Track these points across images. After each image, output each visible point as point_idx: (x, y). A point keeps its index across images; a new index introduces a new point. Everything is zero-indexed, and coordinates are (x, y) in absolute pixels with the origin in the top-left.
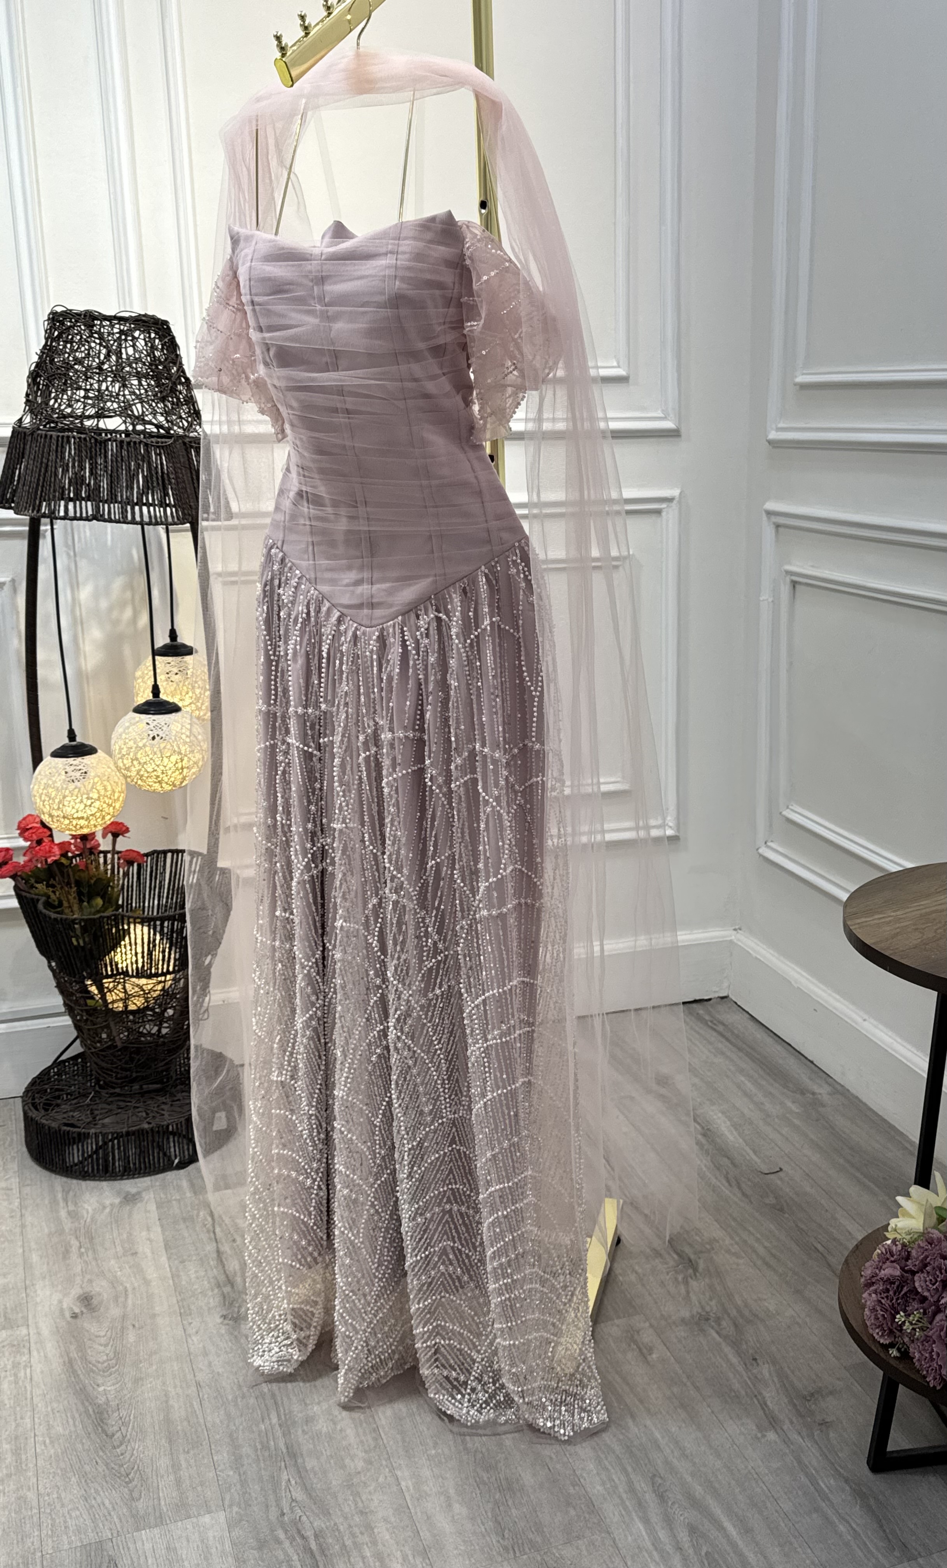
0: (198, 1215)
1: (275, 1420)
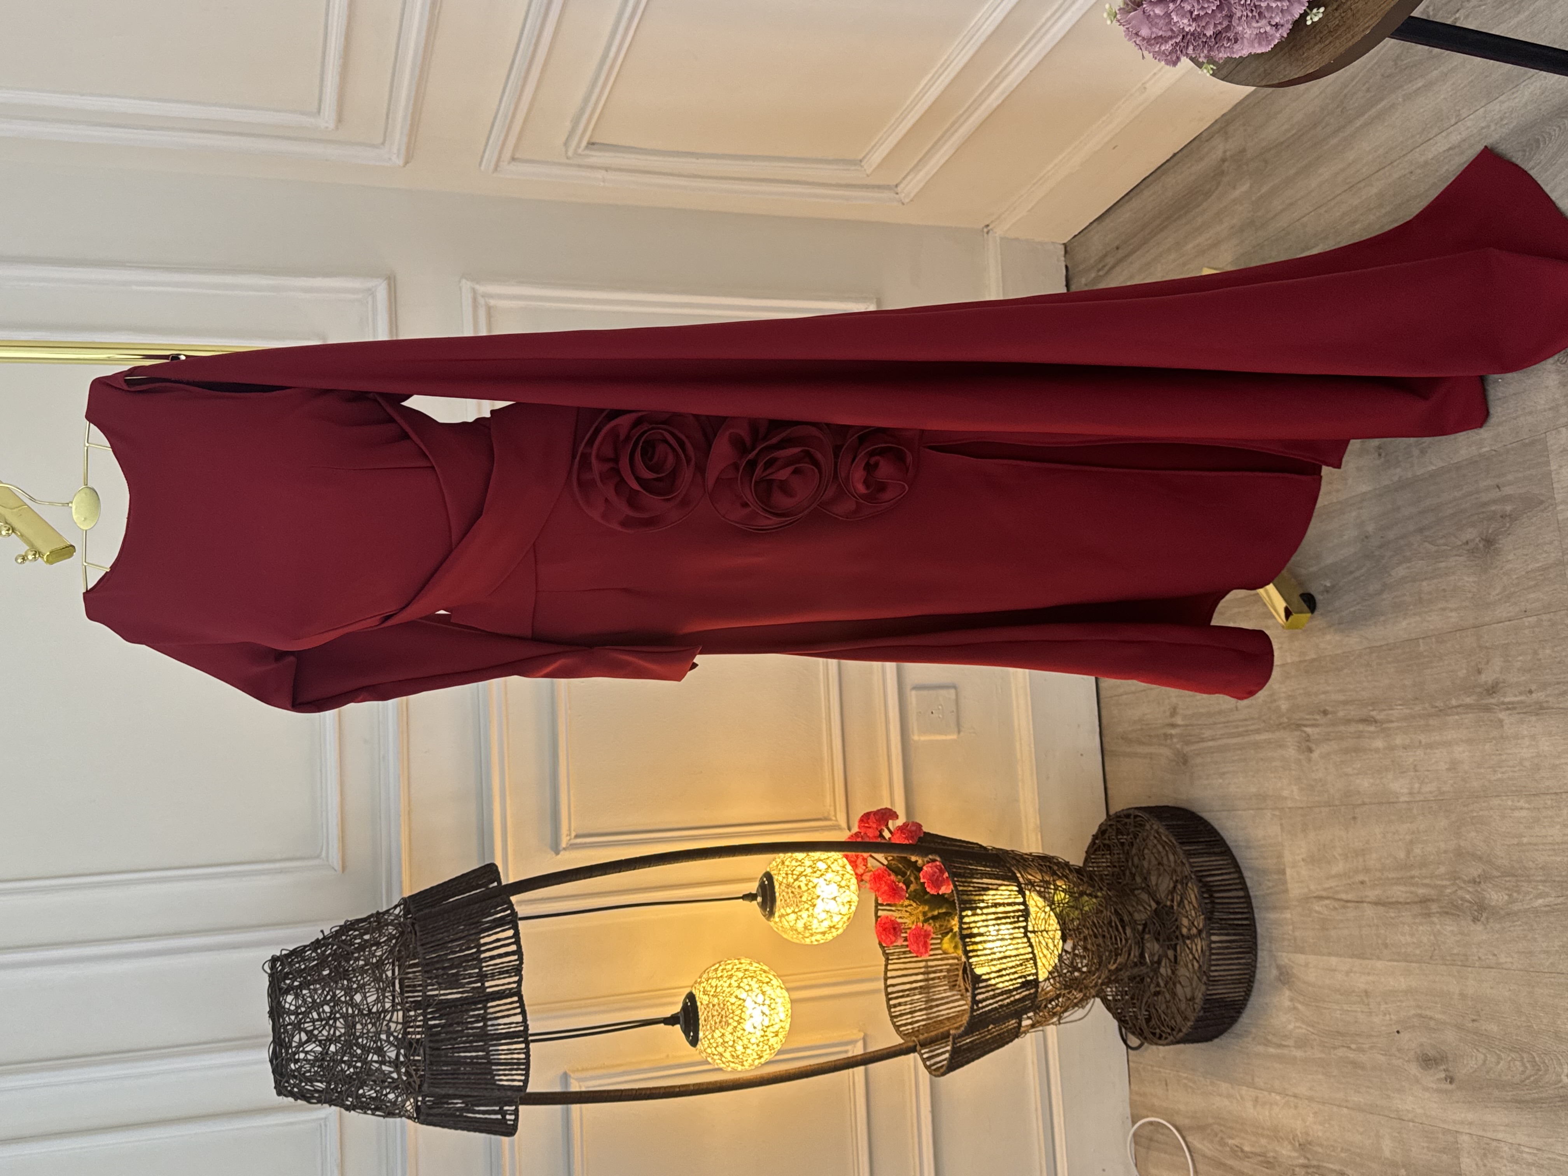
0: (1319, 912)
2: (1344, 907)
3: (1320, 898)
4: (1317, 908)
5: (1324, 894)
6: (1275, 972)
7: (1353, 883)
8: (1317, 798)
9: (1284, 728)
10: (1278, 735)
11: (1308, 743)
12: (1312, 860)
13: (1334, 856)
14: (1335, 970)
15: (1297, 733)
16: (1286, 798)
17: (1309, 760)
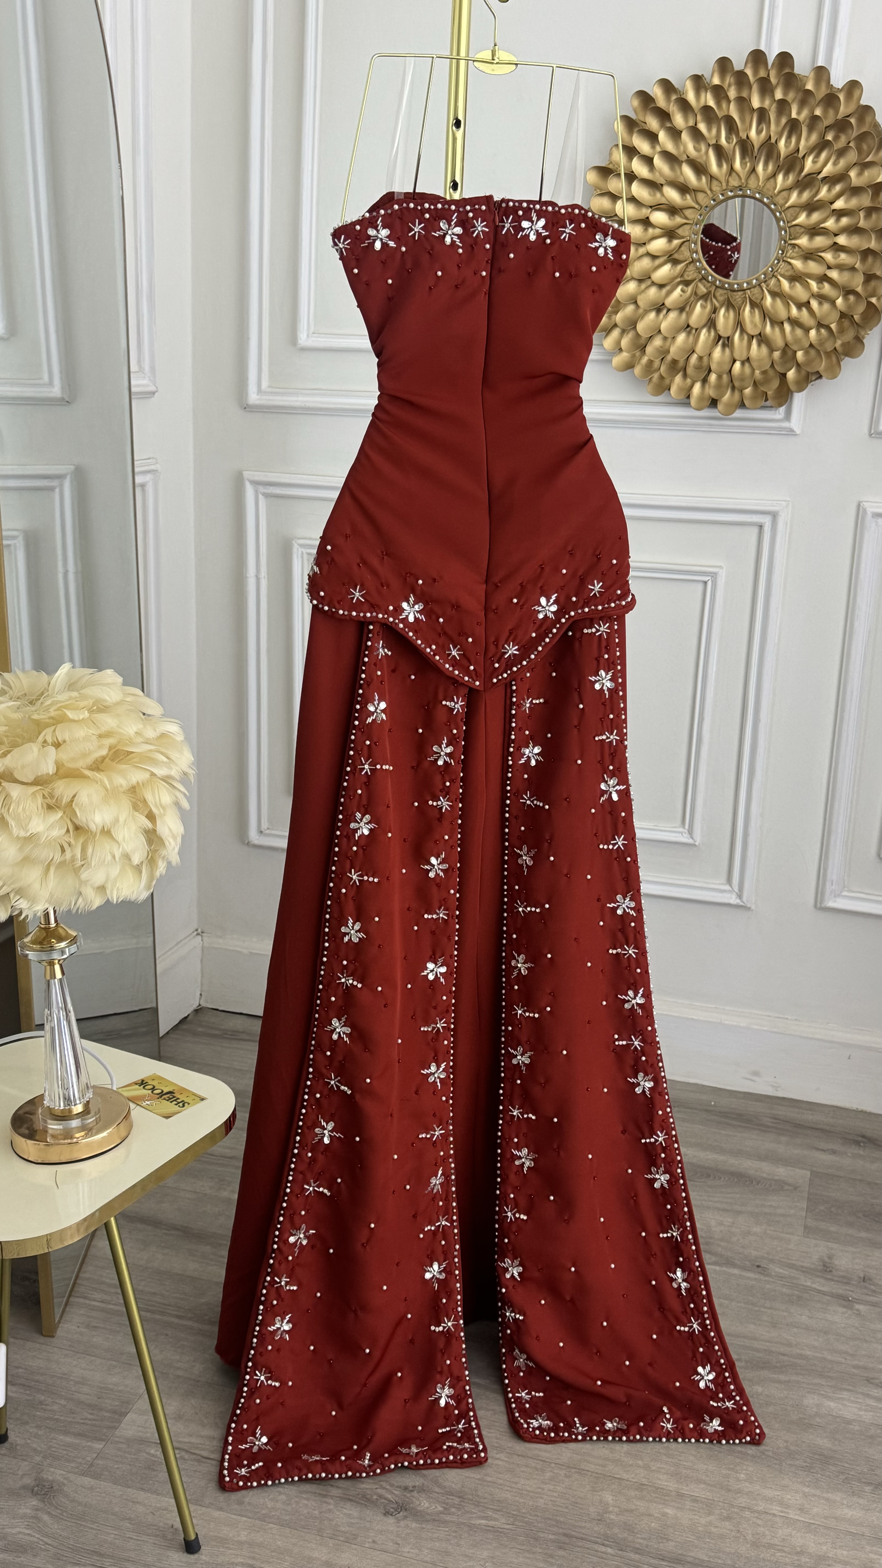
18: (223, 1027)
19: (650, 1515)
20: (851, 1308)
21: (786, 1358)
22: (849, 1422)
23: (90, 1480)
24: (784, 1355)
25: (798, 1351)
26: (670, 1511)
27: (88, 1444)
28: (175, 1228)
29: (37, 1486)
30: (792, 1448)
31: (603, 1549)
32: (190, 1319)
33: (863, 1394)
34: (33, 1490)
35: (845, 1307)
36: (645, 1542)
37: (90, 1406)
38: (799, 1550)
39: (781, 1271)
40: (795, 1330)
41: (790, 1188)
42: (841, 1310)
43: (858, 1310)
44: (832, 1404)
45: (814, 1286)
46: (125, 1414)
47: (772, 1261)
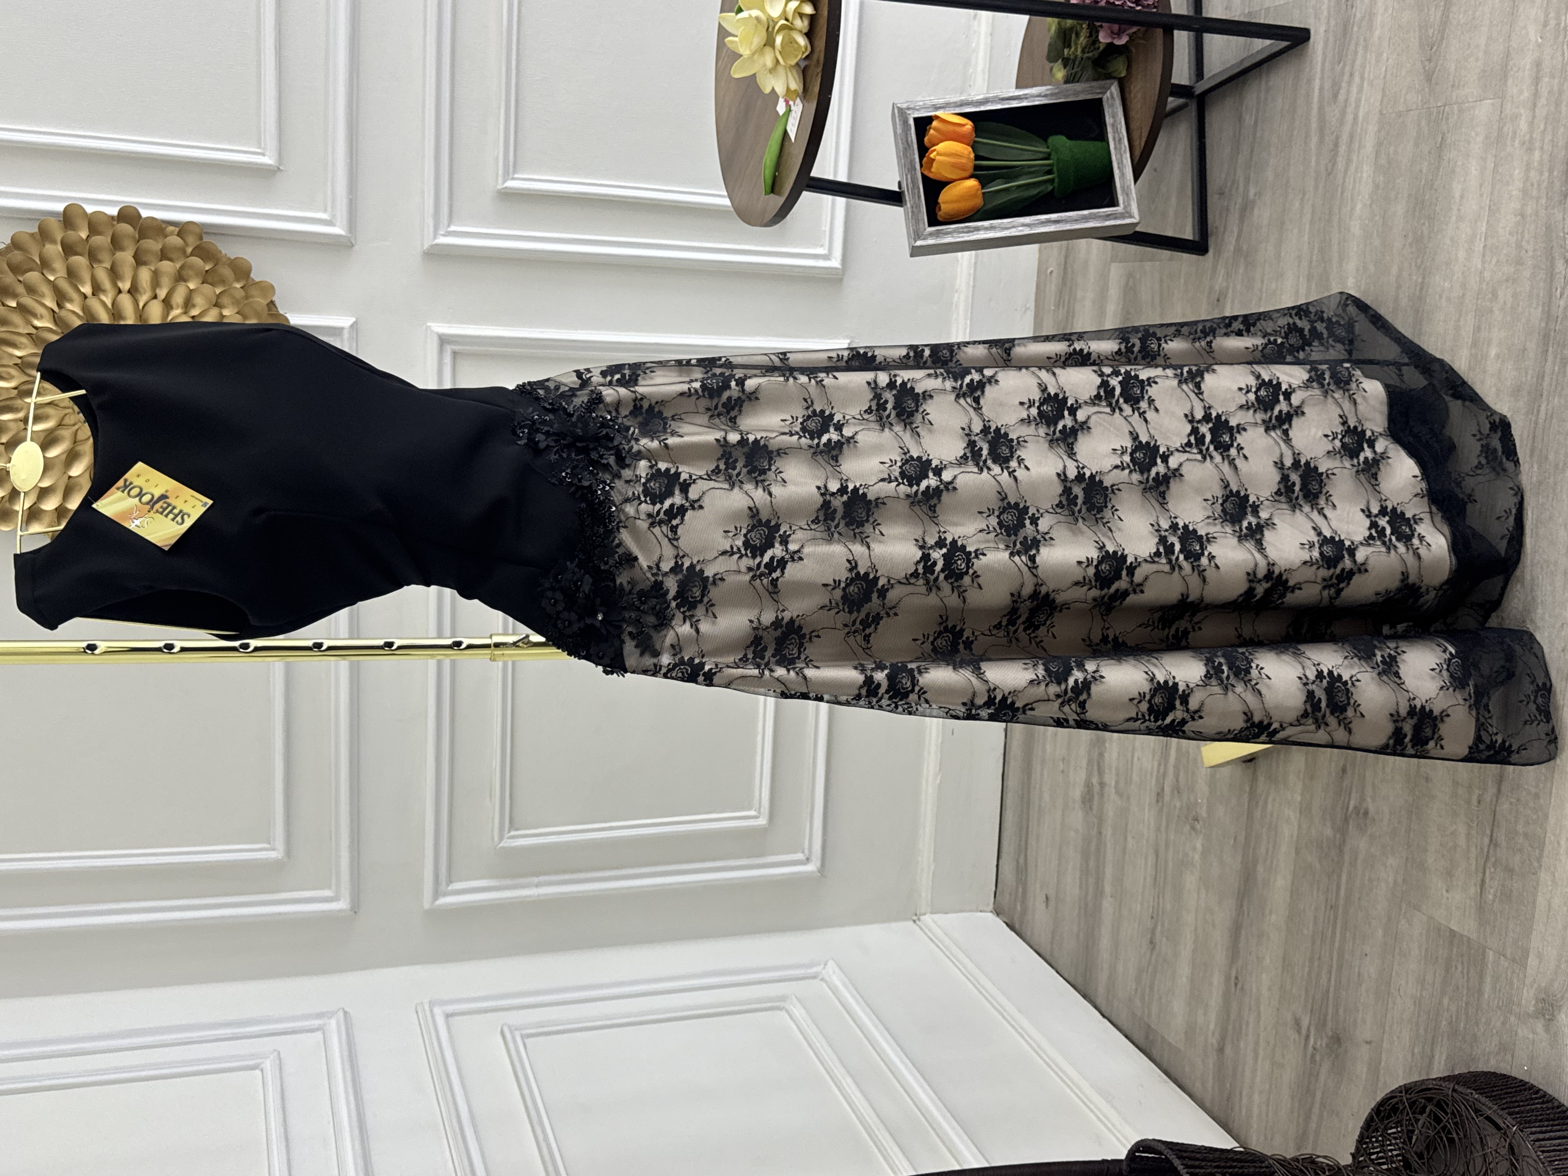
0: (1495, 895)
1: (1543, 408)
2: (1496, 845)
3: (1483, 881)
4: (1491, 897)
5: (1480, 875)
6: (1539, 1027)
7: (1478, 818)
8: (1403, 830)
9: (1344, 841)
10: (1347, 858)
11: (1361, 815)
12: (1449, 874)
13: (1452, 833)
14: (1549, 905)
15: (1350, 827)
16: (1395, 881)
17: (1374, 820)
18: (1014, 884)
19: (1500, 371)
20: (1254, 202)
21: (1315, 257)
22: (1377, 186)
23: (1530, 959)
24: (1311, 262)
25: (1306, 247)
26: (1493, 352)
27: (1490, 965)
28: (1240, 906)
29: (1544, 1015)
30: (1410, 239)
31: (1542, 415)
32: (1339, 876)
33: (1344, 178)
34: (1549, 1020)
35: (1253, 209)
36: (1530, 372)
37: (1447, 970)
38: (1519, 217)
39: (1221, 277)
40: (1283, 254)
41: (1131, 280)
42: (1256, 211)
43: (1255, 195)
44: (1359, 206)
45: (1234, 242)
46: (1453, 933)
47: (1211, 288)
